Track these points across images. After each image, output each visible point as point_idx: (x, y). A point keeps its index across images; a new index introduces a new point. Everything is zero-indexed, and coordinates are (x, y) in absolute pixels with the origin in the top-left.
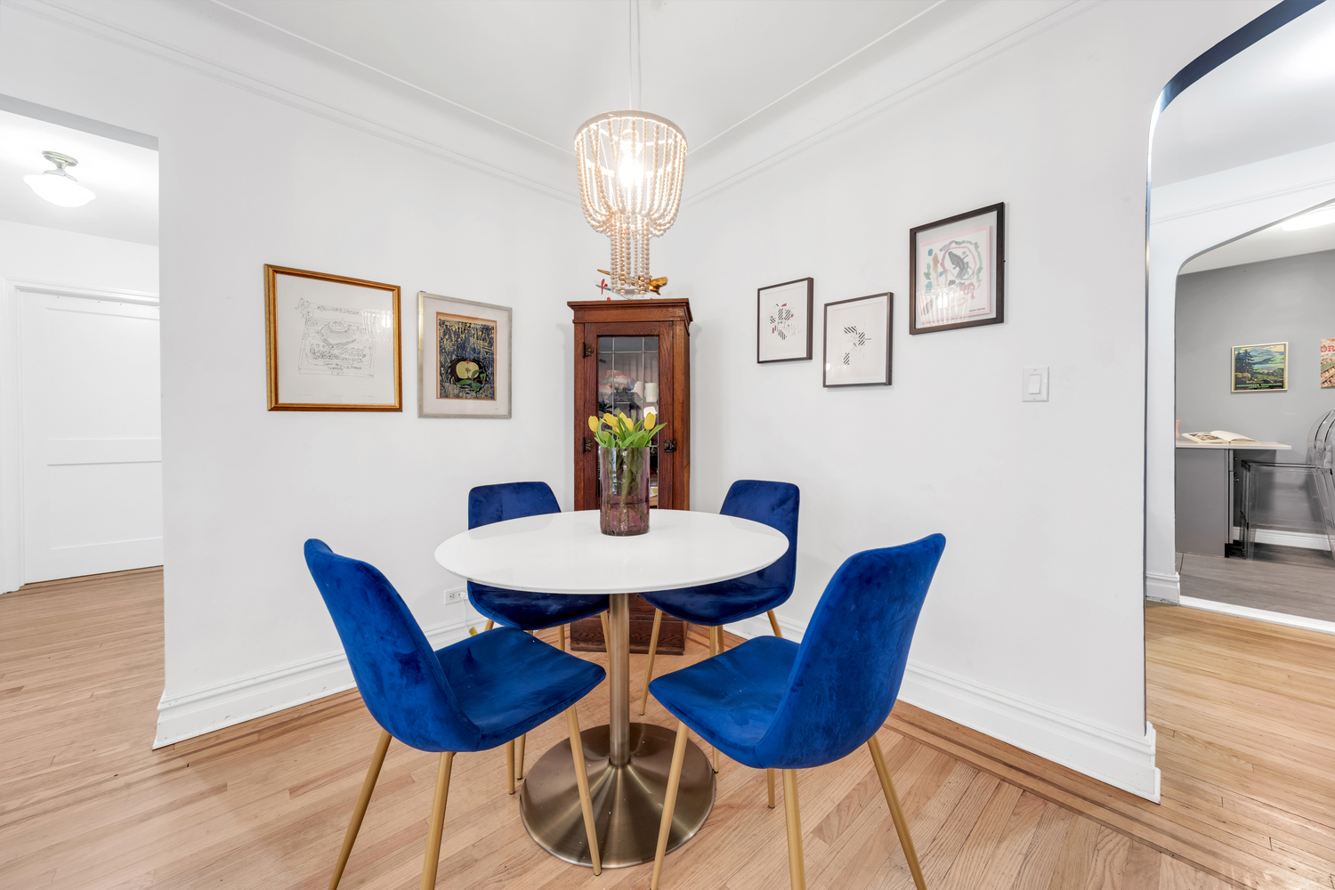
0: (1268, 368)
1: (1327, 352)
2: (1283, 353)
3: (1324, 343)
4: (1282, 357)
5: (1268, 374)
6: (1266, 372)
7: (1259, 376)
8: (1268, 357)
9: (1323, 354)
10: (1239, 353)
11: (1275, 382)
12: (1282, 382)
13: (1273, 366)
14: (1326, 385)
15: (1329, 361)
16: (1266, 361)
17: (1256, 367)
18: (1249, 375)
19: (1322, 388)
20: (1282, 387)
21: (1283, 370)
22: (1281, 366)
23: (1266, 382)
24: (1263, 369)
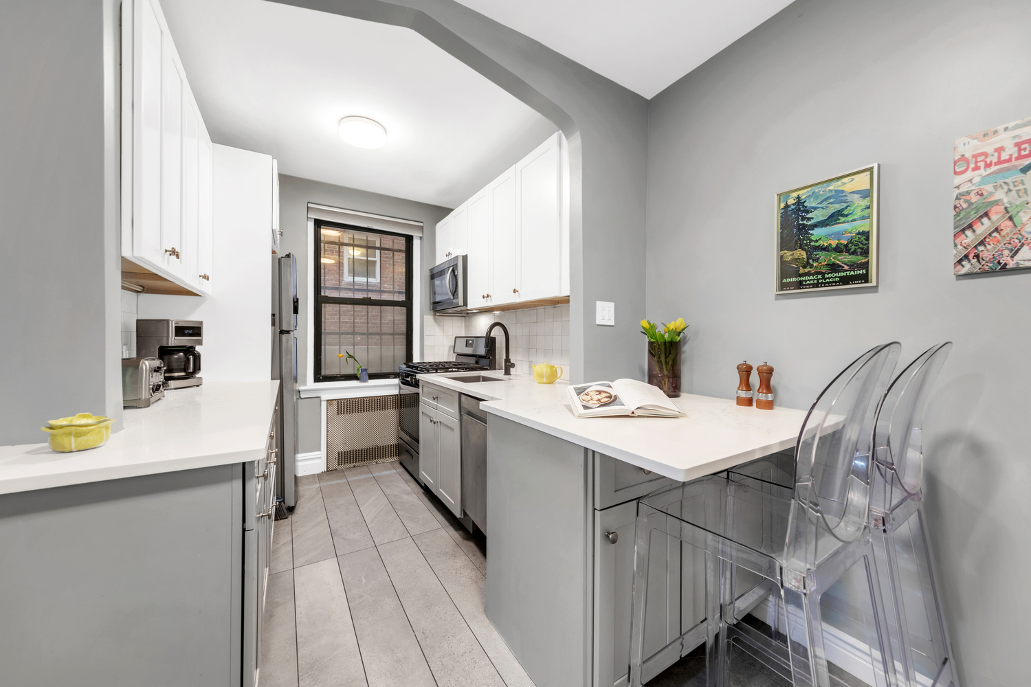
0: (838, 235)
1: (969, 174)
2: (866, 194)
3: (961, 150)
4: (866, 202)
5: (838, 249)
6: (834, 243)
7: (822, 255)
8: (838, 207)
9: (958, 180)
10: (787, 206)
11: (853, 266)
12: (866, 266)
13: (847, 229)
14: (967, 267)
15: (974, 198)
16: (835, 218)
17: (816, 233)
18: (804, 255)
19: (960, 277)
20: (865, 278)
21: (866, 235)
22: (862, 226)
23: (834, 268)
24: (828, 236)
